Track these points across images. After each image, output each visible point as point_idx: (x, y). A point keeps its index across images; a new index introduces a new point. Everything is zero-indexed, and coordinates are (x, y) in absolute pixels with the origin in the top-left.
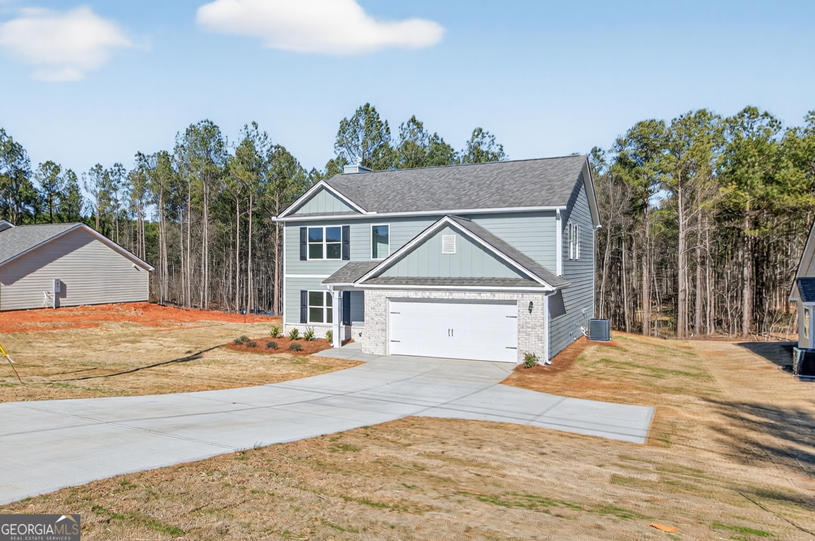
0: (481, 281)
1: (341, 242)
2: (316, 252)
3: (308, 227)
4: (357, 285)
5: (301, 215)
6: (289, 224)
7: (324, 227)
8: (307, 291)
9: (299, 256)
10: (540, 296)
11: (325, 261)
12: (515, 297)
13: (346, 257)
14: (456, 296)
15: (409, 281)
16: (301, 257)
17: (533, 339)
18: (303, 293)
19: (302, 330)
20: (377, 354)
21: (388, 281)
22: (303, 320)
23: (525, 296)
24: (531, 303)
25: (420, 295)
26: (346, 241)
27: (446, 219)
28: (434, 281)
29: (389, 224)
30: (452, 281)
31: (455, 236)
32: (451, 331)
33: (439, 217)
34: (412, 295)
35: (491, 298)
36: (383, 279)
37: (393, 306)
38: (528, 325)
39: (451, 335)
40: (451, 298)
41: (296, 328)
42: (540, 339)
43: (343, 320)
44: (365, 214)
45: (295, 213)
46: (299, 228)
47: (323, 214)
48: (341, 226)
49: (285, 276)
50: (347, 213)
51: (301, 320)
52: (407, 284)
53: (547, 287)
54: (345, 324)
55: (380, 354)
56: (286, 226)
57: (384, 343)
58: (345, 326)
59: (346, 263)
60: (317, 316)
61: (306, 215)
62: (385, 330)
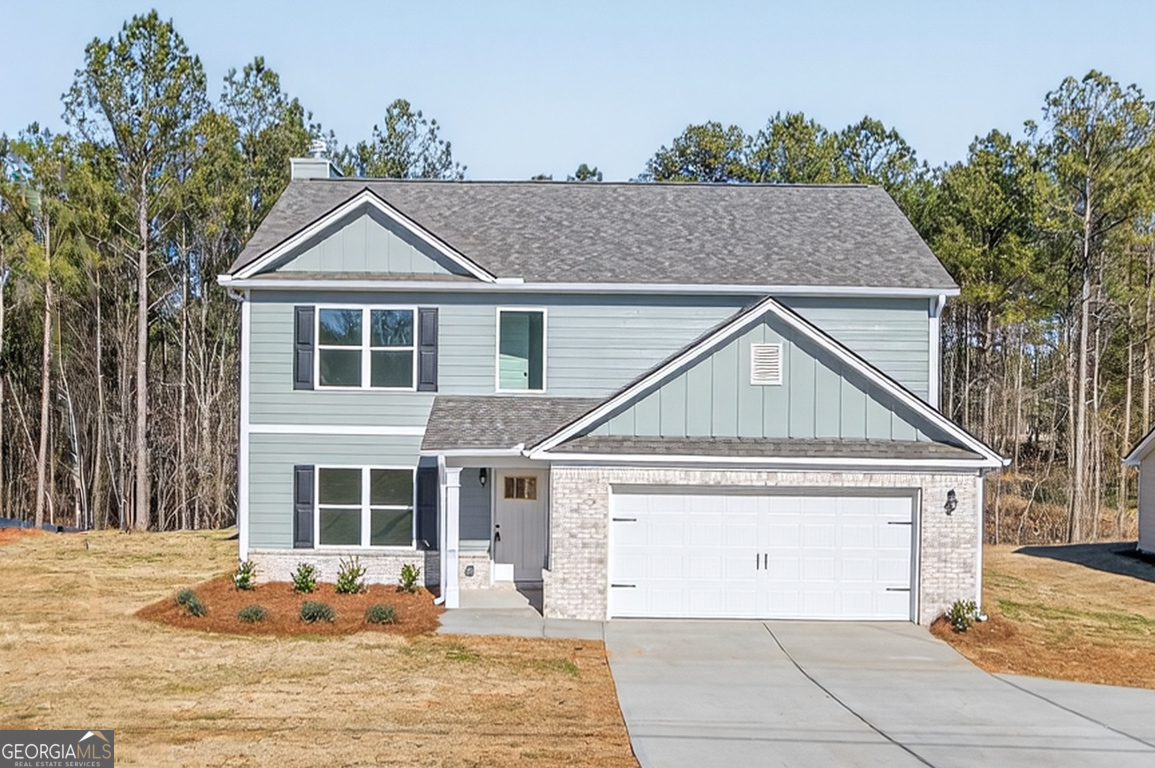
0: (839, 447)
1: (415, 349)
2: (341, 370)
3: (318, 306)
4: (537, 454)
5: (299, 275)
6: (259, 295)
7: (367, 309)
8: (313, 468)
9: (291, 378)
10: (968, 478)
11: (366, 393)
12: (916, 480)
13: (429, 382)
14: (785, 479)
15: (672, 445)
16: (297, 379)
17: (955, 570)
18: (302, 474)
20: (585, 618)
21: (618, 444)
22: (302, 539)
23: (937, 478)
24: (951, 493)
25: (696, 477)
26: (430, 342)
27: (768, 305)
28: (732, 446)
29: (544, 309)
30: (778, 447)
31: (781, 343)
32: (762, 559)
33: (747, 301)
34: (676, 477)
35: (866, 485)
36: (601, 440)
37: (617, 504)
38: (944, 540)
39: (762, 564)
40: (771, 483)
42: (967, 567)
43: (419, 538)
44: (486, 283)
45: (283, 269)
46: (290, 307)
47: (368, 276)
48: (415, 308)
49: (246, 428)
50: (436, 277)
51: (295, 542)
52: (669, 452)
53: (993, 461)
54: (426, 549)
55: (593, 618)
56: (251, 301)
57: (603, 592)
58: (422, 553)
59: (428, 399)
60: (342, 530)
61: (314, 276)
62: (602, 561)
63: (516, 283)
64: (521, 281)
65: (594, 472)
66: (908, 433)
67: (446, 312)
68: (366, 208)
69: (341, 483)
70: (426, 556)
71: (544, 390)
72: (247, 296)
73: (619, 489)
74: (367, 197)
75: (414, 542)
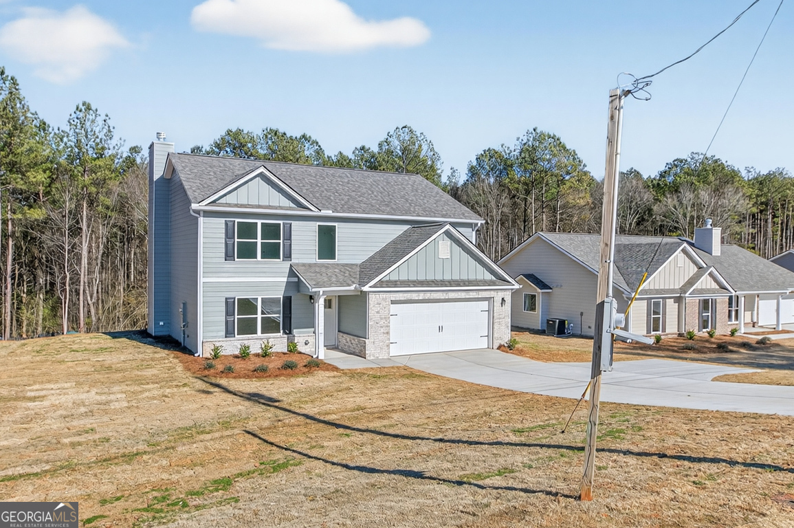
0: (470, 282)
1: (281, 241)
2: (247, 252)
3: (237, 220)
4: (366, 289)
5: (229, 205)
6: (208, 214)
7: (259, 222)
8: (235, 298)
9: (223, 255)
10: (508, 293)
11: (259, 262)
12: (492, 294)
13: (288, 256)
14: (452, 295)
15: (415, 283)
16: (226, 255)
18: (229, 303)
19: (231, 347)
20: (381, 358)
21: (395, 283)
22: (229, 333)
23: (499, 293)
24: (503, 299)
25: (421, 296)
26: (289, 237)
28: (435, 283)
29: (337, 224)
31: (449, 241)
32: (441, 328)
34: (414, 296)
36: (388, 282)
37: (394, 308)
38: (500, 317)
39: (440, 331)
41: (218, 344)
42: (507, 326)
43: (283, 329)
44: (315, 213)
45: (219, 202)
46: (223, 220)
47: (259, 207)
48: (281, 222)
49: (202, 280)
50: (290, 208)
51: (226, 334)
52: (415, 286)
53: (517, 286)
54: (286, 334)
55: (385, 357)
56: (204, 217)
57: (388, 346)
58: (286, 336)
59: (287, 265)
60: (248, 328)
61: (237, 205)
62: (388, 333)
63: (329, 213)
64: (331, 212)
65: (384, 295)
66: (489, 276)
67: (294, 223)
68: (261, 175)
69: (247, 306)
70: (288, 337)
71: (336, 260)
72: (202, 214)
73: (393, 302)
74: (262, 170)
75: (282, 331)
